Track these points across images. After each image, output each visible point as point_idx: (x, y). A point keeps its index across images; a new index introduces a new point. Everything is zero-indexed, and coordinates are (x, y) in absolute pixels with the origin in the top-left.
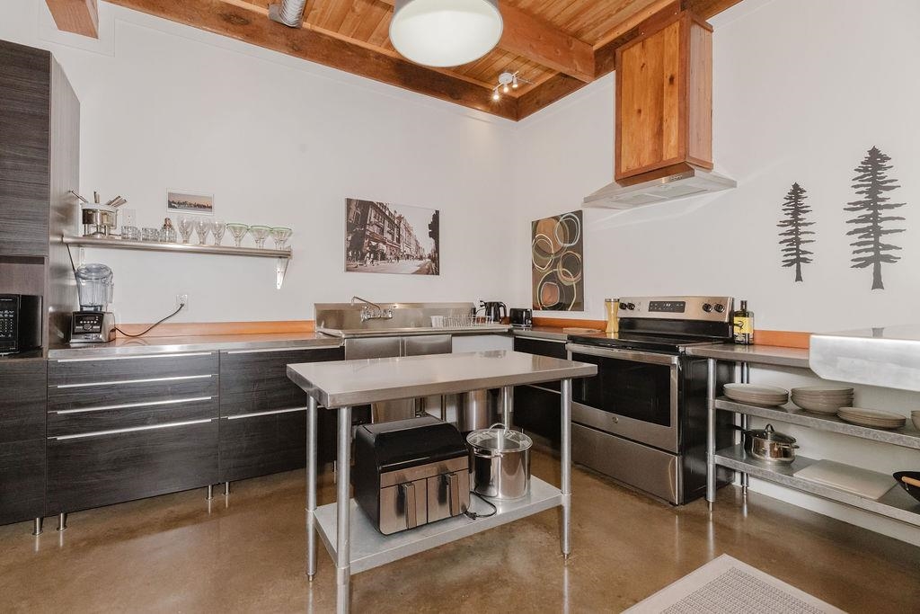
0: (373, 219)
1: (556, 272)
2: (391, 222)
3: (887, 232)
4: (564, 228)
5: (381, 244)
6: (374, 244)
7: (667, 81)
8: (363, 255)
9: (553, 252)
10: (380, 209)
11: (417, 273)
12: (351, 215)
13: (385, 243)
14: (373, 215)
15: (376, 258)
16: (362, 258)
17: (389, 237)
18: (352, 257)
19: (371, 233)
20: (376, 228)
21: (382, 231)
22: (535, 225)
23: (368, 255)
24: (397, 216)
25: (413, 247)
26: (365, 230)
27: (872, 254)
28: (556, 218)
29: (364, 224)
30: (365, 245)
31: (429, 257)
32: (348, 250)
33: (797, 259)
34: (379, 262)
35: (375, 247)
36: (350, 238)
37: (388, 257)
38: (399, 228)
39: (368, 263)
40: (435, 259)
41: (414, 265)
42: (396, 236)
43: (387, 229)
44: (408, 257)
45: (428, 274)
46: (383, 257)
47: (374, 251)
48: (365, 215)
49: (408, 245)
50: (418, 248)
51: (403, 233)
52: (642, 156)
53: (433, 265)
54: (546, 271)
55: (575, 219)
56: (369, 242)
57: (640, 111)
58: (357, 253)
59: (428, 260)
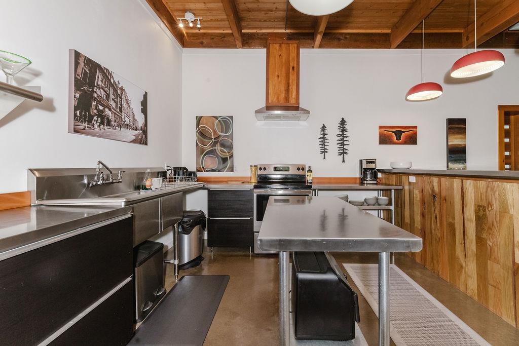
0: (100, 83)
1: (215, 149)
2: (115, 91)
3: (346, 145)
4: (221, 124)
5: (107, 110)
6: (101, 108)
7: (291, 68)
8: (91, 117)
9: (213, 137)
10: (107, 75)
11: (133, 141)
12: (79, 71)
13: (110, 110)
14: (100, 79)
15: (102, 123)
16: (90, 121)
17: (114, 105)
18: (80, 117)
19: (99, 96)
20: (103, 93)
21: (108, 96)
22: (199, 120)
23: (95, 118)
24: (120, 86)
25: (132, 119)
26: (93, 91)
27: (342, 151)
28: (216, 118)
29: (92, 84)
30: (93, 107)
31: (141, 129)
32: (76, 109)
33: (324, 151)
34: (105, 127)
35: (102, 111)
36: (78, 95)
37: (113, 123)
38: (121, 98)
39: (96, 126)
40: (145, 132)
41: (131, 134)
42: (119, 105)
43: (112, 96)
44: (128, 126)
45: (140, 143)
46: (109, 124)
47: (101, 114)
48: (93, 76)
49: (128, 116)
50: (134, 120)
51: (124, 104)
52: (280, 97)
53: (144, 136)
54: (207, 148)
55: (230, 121)
56: (97, 106)
57: (278, 76)
58: (86, 114)
59: (140, 132)
